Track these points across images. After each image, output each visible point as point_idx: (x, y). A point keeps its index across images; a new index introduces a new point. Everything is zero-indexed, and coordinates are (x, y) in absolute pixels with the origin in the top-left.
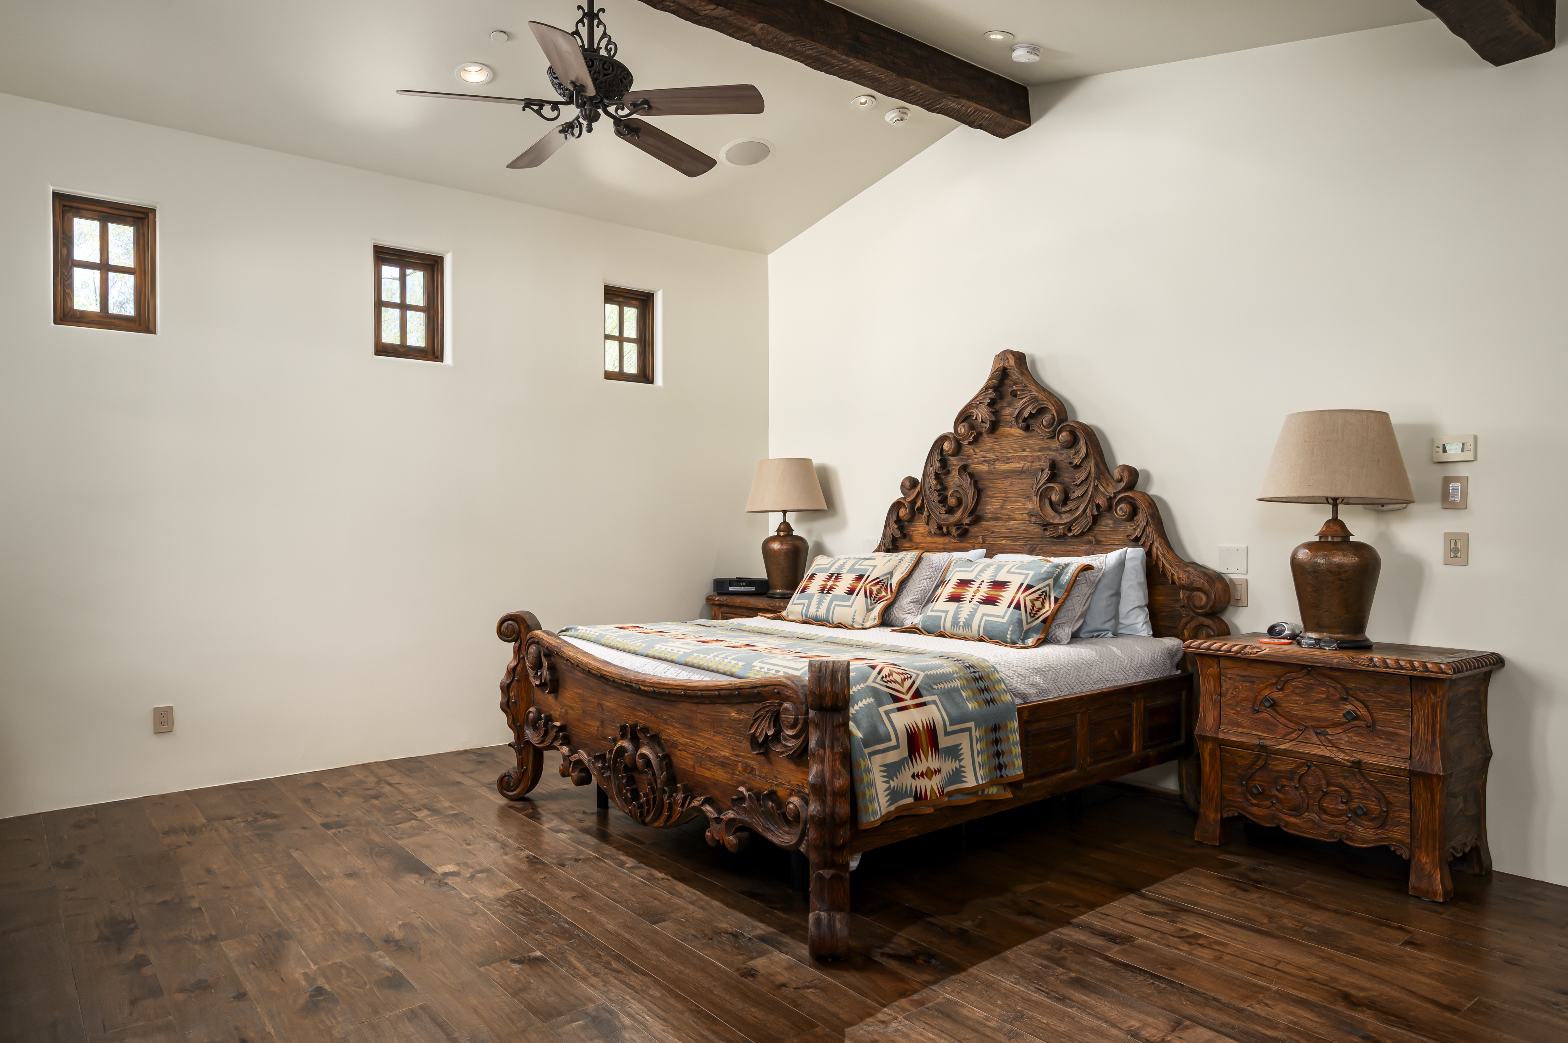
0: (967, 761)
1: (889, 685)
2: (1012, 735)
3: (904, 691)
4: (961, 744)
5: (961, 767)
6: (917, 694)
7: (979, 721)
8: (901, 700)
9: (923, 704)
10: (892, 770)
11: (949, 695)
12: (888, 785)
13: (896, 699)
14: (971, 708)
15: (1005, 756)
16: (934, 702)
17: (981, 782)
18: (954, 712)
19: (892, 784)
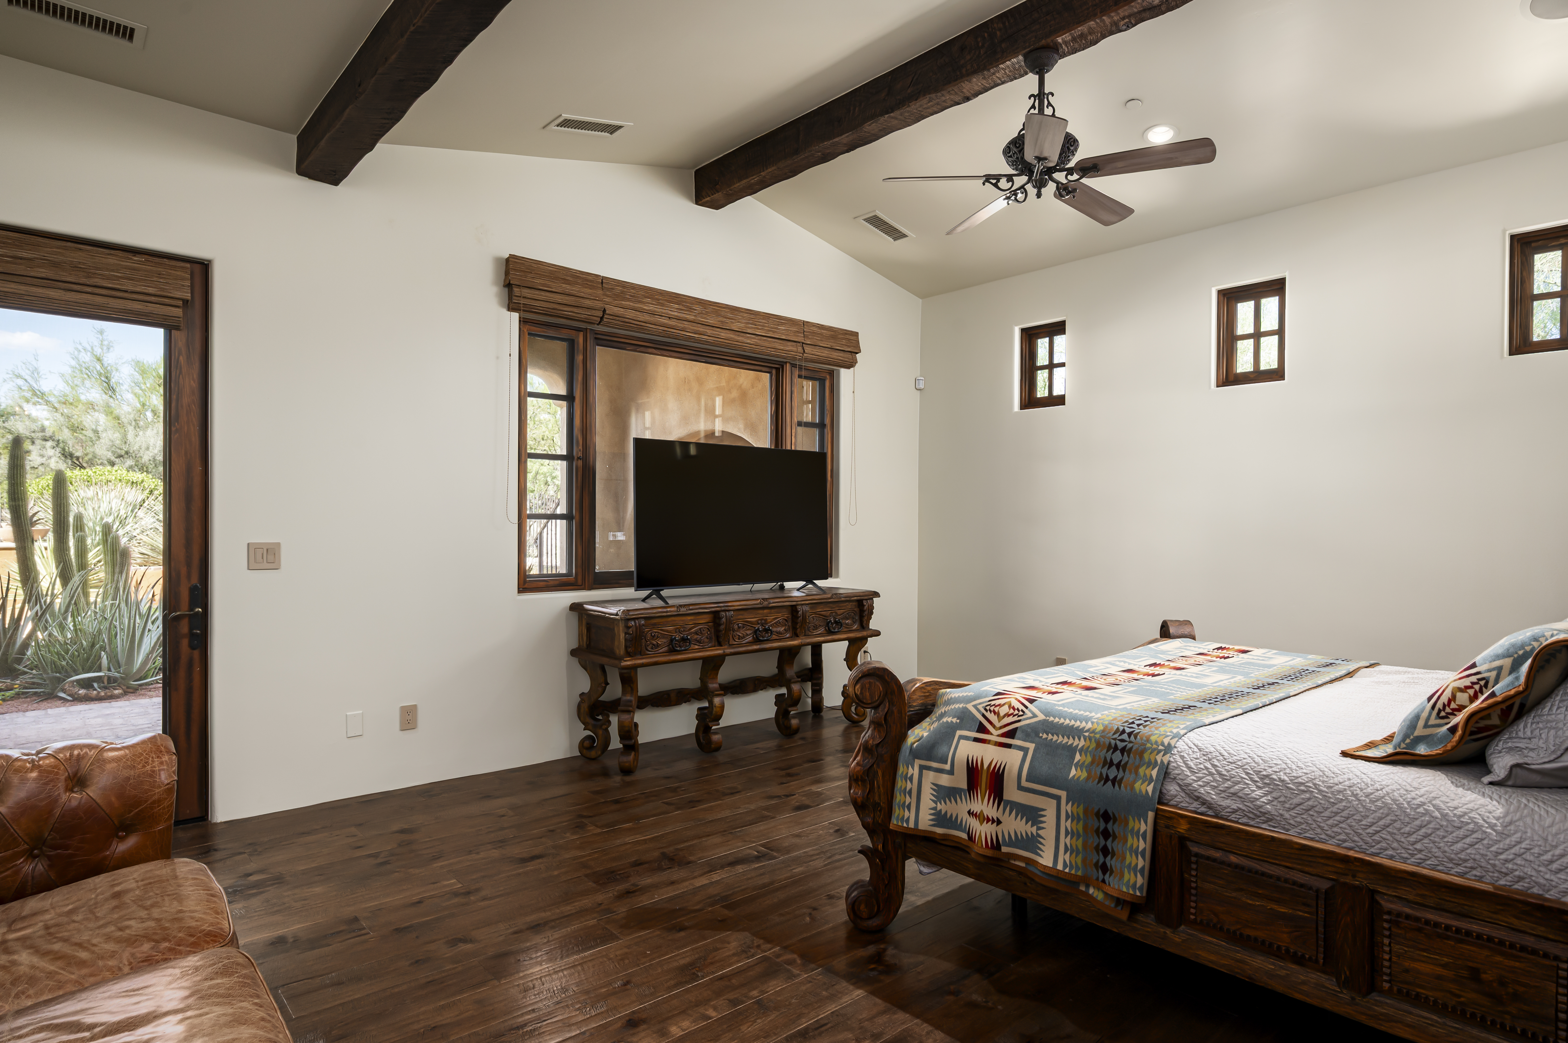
0: (1048, 833)
1: (988, 714)
2: (1133, 838)
3: (998, 725)
4: (1044, 810)
5: (1039, 836)
6: (1011, 734)
7: (1076, 793)
8: (987, 732)
9: (1008, 746)
10: (945, 793)
11: (1048, 750)
12: (935, 805)
13: (982, 729)
14: (1071, 775)
15: (1114, 859)
16: (1025, 750)
17: (1060, 867)
18: (1044, 770)
19: (939, 807)
